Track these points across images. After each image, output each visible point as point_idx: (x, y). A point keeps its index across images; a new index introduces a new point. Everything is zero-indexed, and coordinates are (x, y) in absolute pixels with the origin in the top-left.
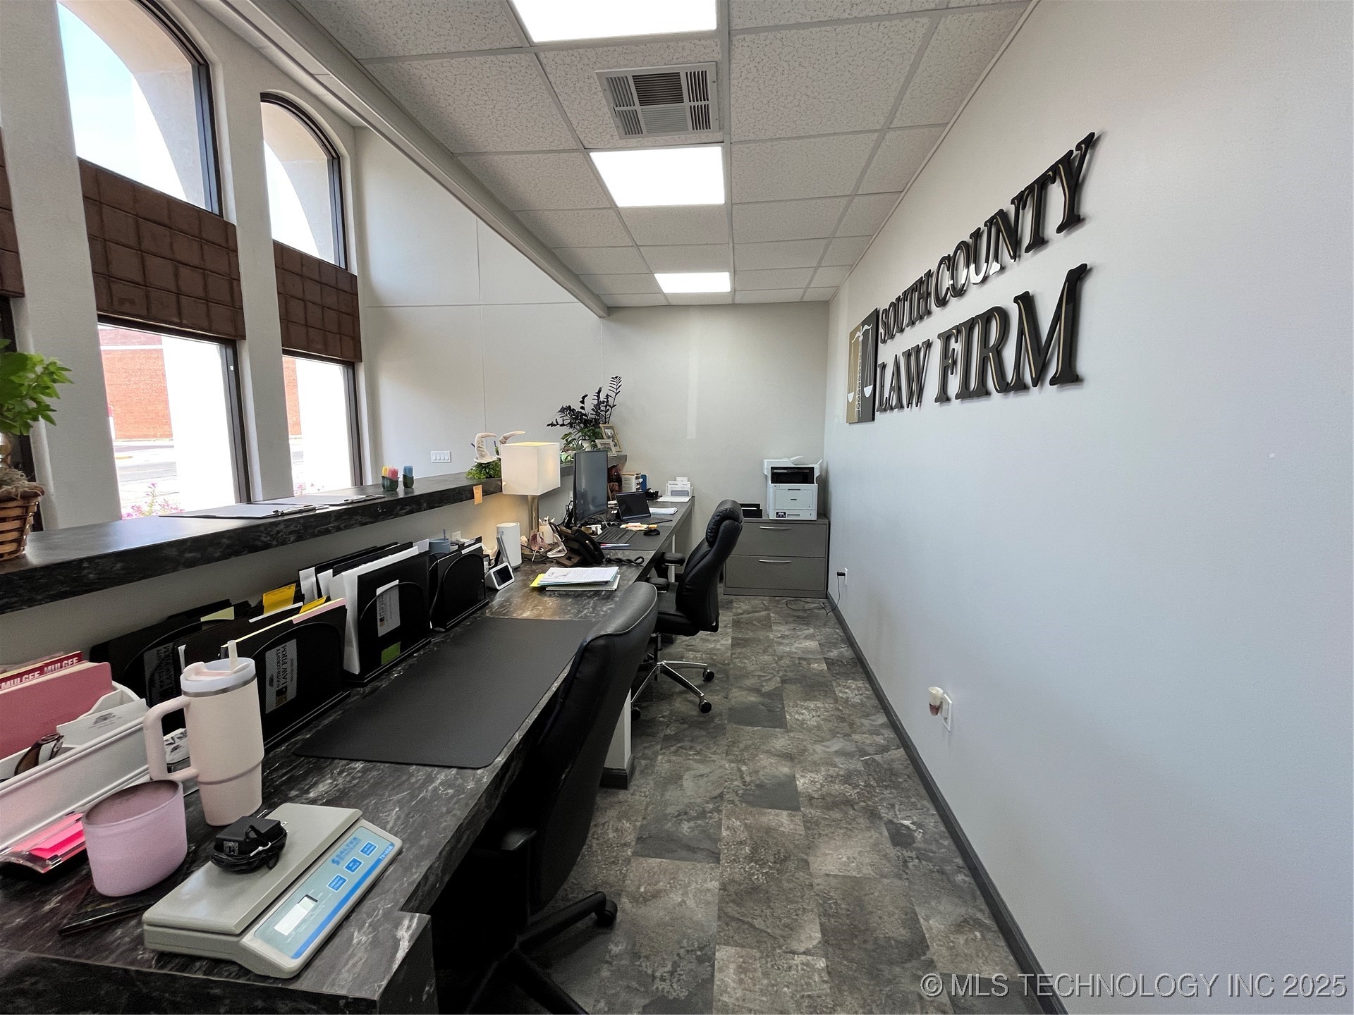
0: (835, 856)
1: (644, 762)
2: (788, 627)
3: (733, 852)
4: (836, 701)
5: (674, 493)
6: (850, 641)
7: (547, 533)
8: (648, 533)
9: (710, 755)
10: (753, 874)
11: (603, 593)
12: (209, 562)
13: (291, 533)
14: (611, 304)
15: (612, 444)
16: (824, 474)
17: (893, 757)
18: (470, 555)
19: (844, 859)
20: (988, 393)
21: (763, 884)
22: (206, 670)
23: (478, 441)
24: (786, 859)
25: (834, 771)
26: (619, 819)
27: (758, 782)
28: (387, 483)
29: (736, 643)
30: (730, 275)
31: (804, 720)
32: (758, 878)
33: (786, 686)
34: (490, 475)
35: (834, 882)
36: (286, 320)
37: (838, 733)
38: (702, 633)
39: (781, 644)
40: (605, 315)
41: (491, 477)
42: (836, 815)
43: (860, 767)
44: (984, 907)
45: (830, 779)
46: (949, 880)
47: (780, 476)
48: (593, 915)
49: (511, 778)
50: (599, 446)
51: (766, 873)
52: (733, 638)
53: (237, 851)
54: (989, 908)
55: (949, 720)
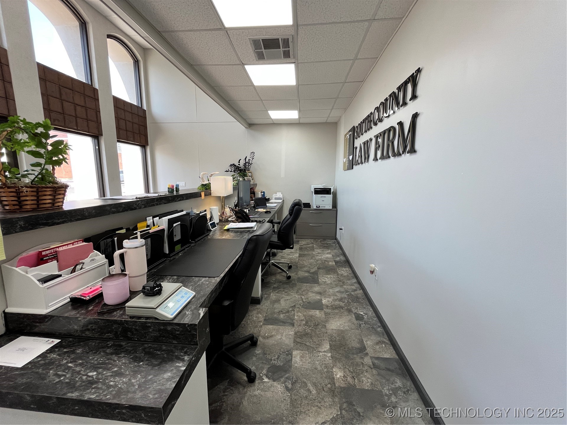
0: (335, 324)
1: (266, 296)
2: (320, 250)
3: (299, 323)
4: (338, 275)
5: (276, 199)
6: (344, 254)
7: (227, 211)
8: (266, 212)
9: (290, 293)
10: (306, 330)
11: (251, 231)
12: (119, 213)
13: (143, 205)
14: (250, 123)
15: (251, 179)
16: (335, 191)
17: (358, 293)
18: (203, 216)
19: (339, 324)
20: (389, 157)
21: (310, 332)
22: (129, 242)
23: (202, 175)
24: (318, 325)
25: (336, 298)
26: (257, 314)
27: (308, 301)
28: (170, 190)
29: (300, 256)
30: (298, 112)
31: (325, 281)
32: (308, 331)
33: (319, 270)
34: (207, 188)
35: (334, 331)
36: (118, 128)
37: (338, 285)
38: (287, 250)
39: (317, 256)
40: (248, 127)
41: (207, 189)
42: (336, 311)
43: (346, 296)
44: (386, 337)
45: (335, 300)
46: (375, 330)
47: (318, 192)
48: (249, 342)
49: (225, 282)
50: (246, 180)
51: (311, 329)
52: (299, 254)
53: (149, 290)
54: (388, 338)
55: (377, 276)
